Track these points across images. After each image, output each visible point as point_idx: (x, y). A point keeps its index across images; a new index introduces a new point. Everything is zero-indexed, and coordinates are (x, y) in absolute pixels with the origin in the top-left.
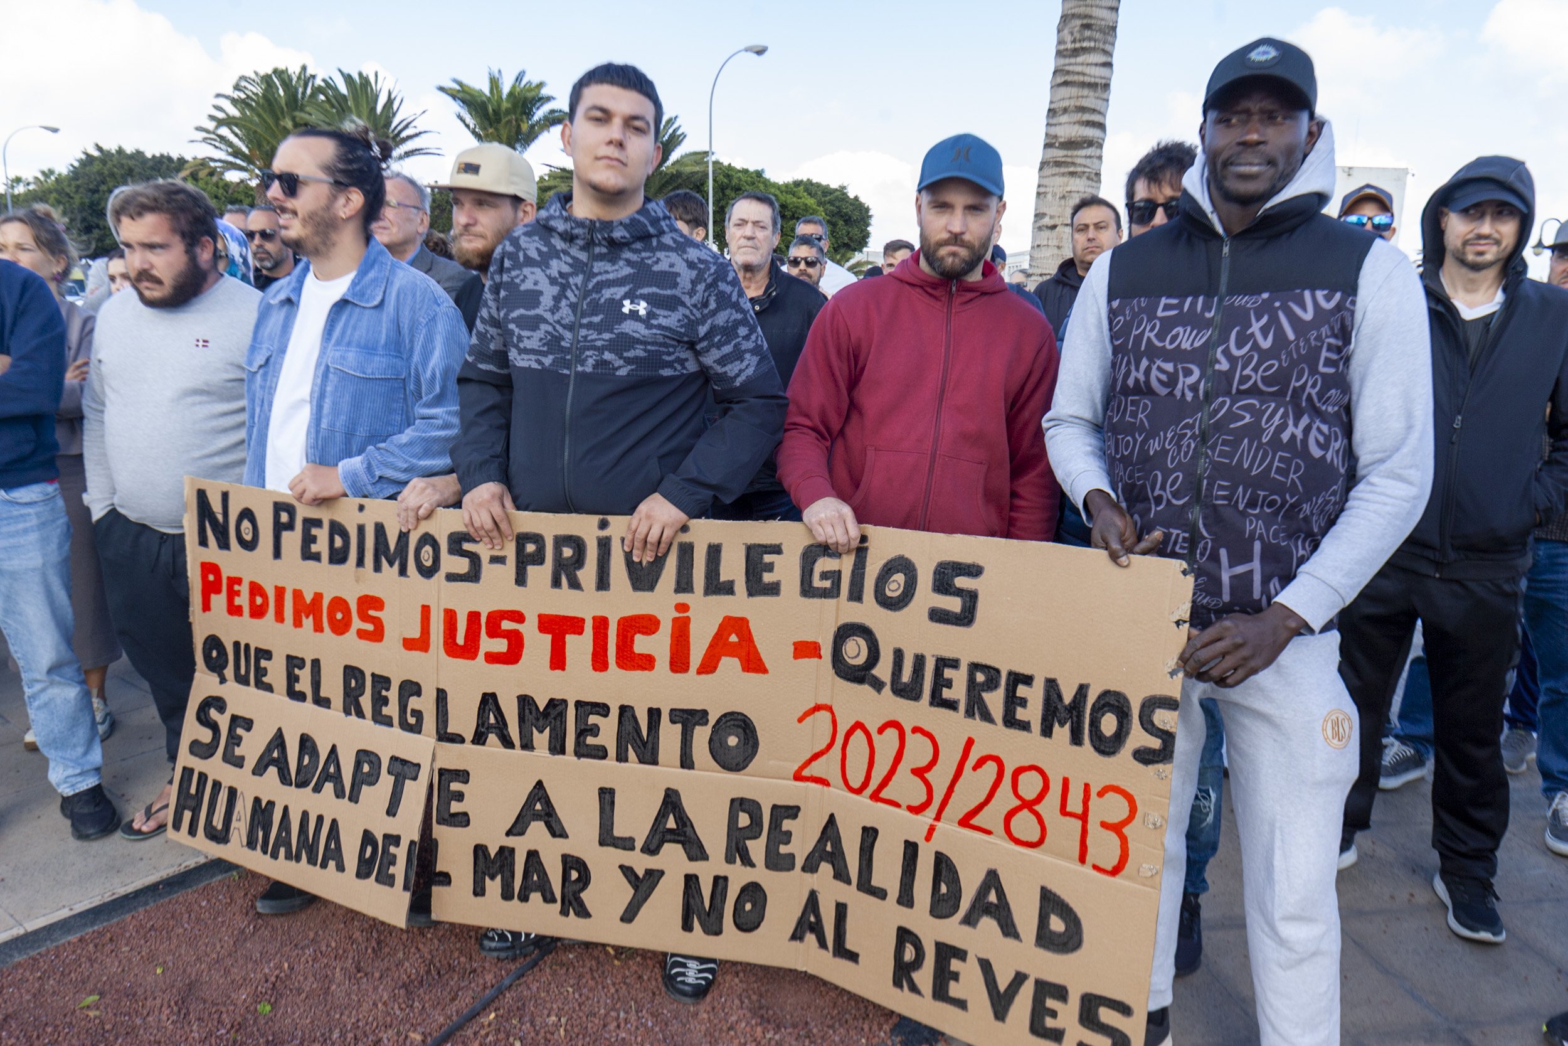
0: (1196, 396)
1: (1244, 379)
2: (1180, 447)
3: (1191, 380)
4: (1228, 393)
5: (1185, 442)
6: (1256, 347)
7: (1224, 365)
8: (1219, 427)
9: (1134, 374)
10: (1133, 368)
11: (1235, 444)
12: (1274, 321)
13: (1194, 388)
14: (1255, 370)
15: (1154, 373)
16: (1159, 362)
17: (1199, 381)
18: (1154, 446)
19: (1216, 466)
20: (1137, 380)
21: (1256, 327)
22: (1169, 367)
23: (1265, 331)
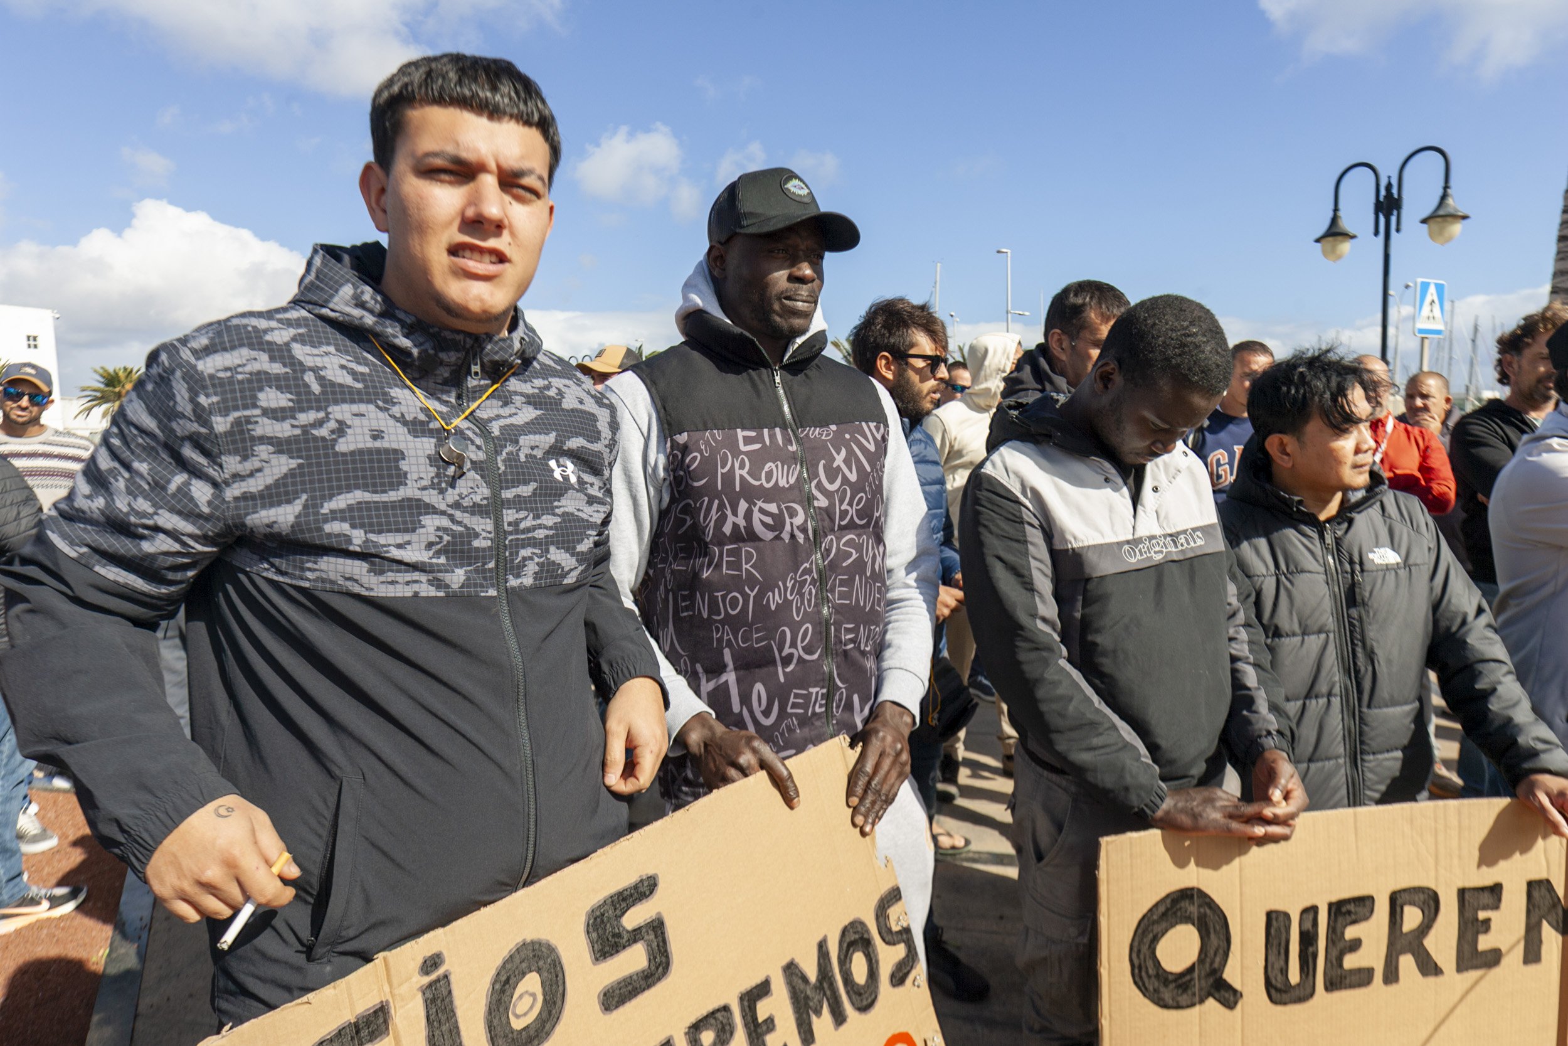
0: (807, 538)
1: (844, 514)
2: (802, 595)
3: (799, 520)
4: (832, 530)
5: (806, 589)
6: (845, 480)
7: (822, 502)
8: (833, 566)
9: (731, 519)
10: (729, 512)
11: (849, 583)
12: (851, 453)
13: (803, 529)
14: (850, 504)
15: (757, 516)
16: (760, 503)
17: (806, 521)
18: (774, 600)
19: (838, 609)
20: (735, 526)
21: (839, 460)
22: (772, 508)
23: (847, 462)
